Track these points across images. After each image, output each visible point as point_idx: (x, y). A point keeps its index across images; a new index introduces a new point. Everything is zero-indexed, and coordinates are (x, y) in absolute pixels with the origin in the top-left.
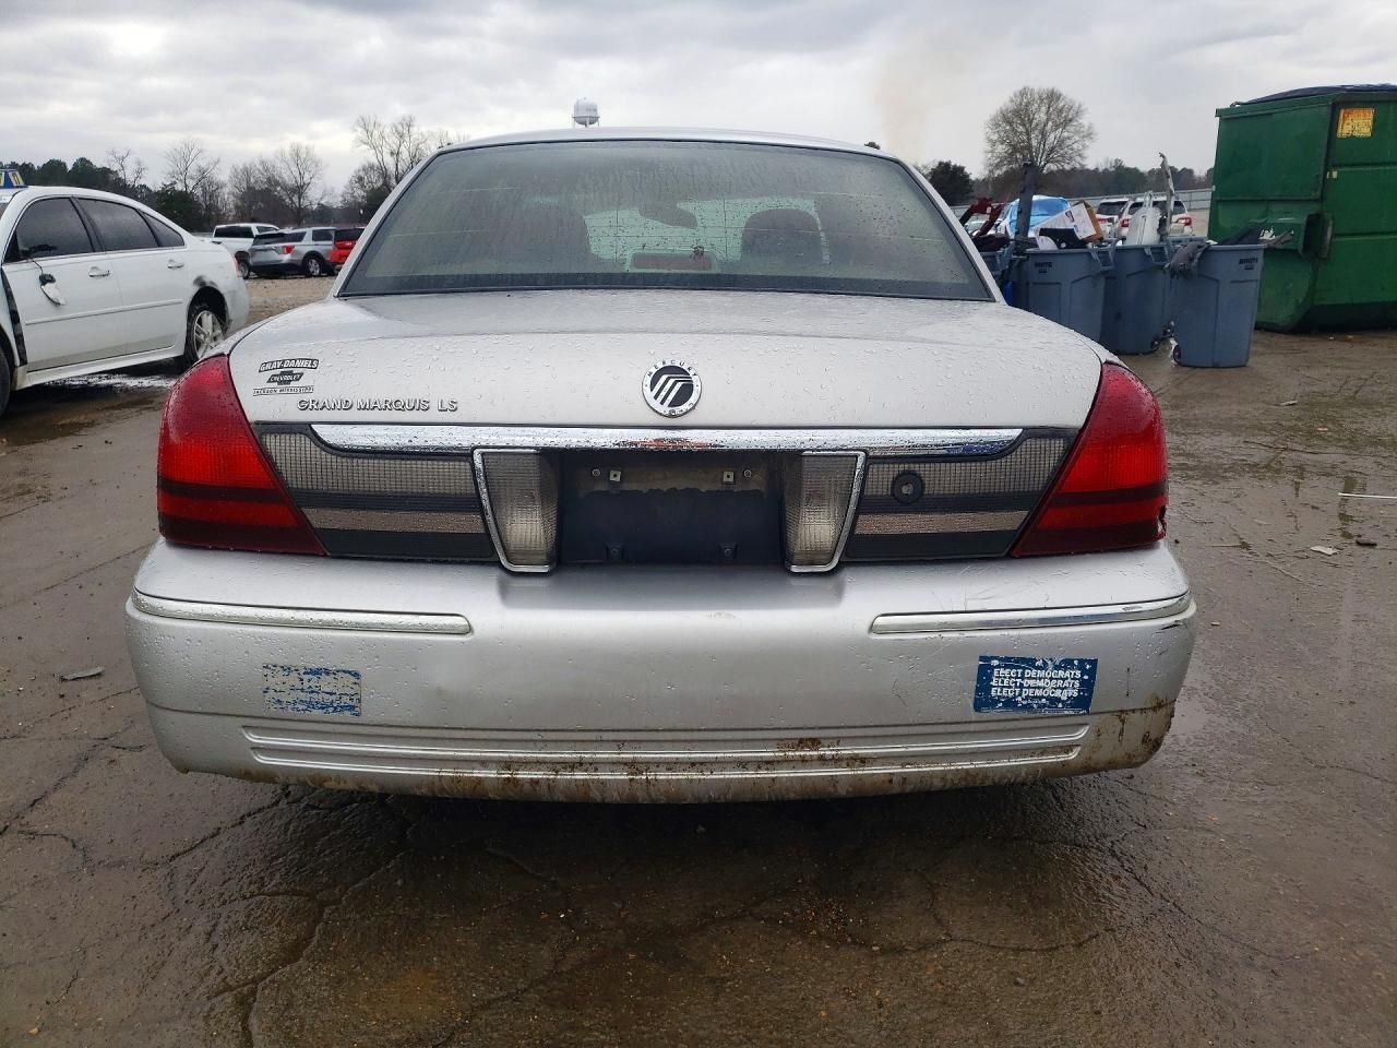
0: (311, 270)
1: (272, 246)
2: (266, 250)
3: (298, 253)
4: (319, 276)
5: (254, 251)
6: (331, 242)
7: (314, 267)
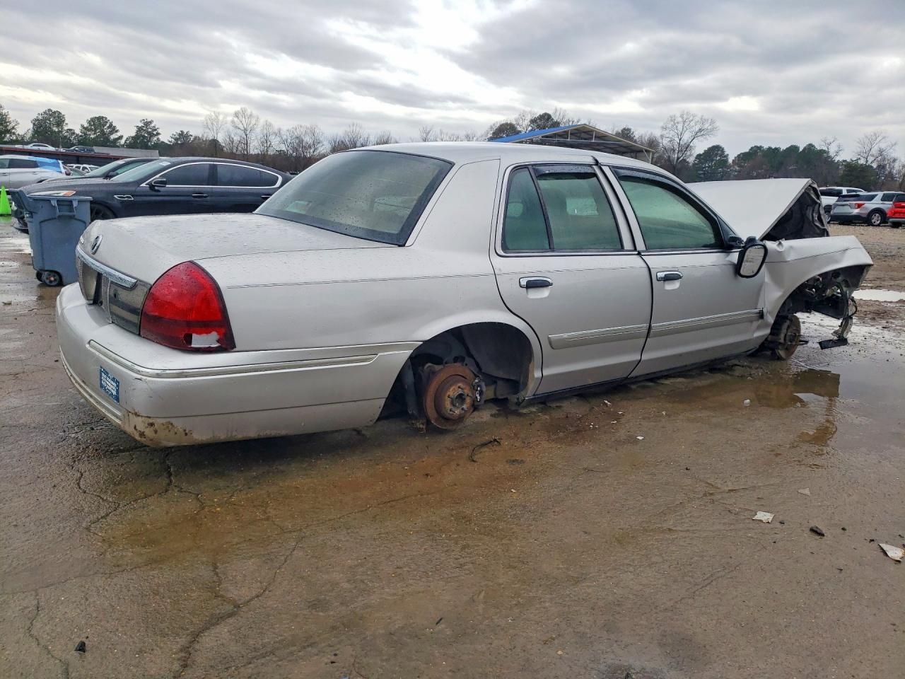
0: (873, 221)
1: (848, 203)
2: (843, 205)
3: (866, 208)
4: (879, 225)
5: (836, 205)
6: (891, 203)
7: (876, 219)
